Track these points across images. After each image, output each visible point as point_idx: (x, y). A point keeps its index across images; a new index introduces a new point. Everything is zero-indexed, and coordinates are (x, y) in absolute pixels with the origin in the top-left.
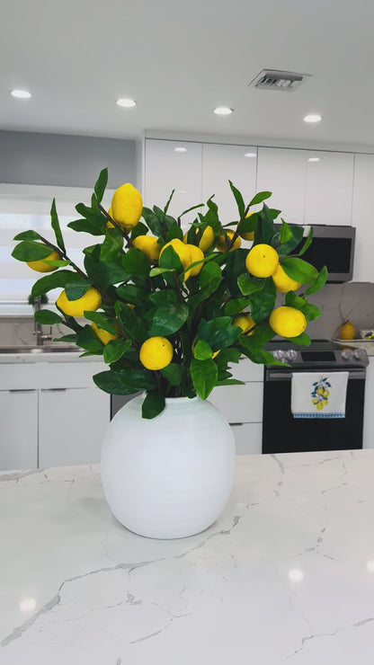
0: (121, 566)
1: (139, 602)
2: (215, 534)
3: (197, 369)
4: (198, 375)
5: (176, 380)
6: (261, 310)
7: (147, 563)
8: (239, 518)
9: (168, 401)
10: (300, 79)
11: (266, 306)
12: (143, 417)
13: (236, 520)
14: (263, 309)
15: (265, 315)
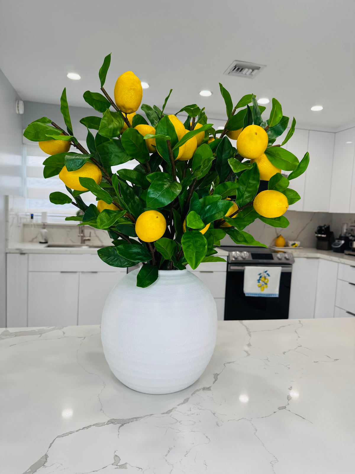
0: (112, 422)
1: (123, 466)
2: (198, 390)
3: (189, 241)
4: (188, 247)
5: (168, 255)
6: (245, 196)
7: (136, 418)
8: (218, 375)
9: (161, 273)
10: (258, 68)
11: (249, 192)
12: (138, 285)
13: (216, 376)
14: (247, 194)
15: (248, 200)
